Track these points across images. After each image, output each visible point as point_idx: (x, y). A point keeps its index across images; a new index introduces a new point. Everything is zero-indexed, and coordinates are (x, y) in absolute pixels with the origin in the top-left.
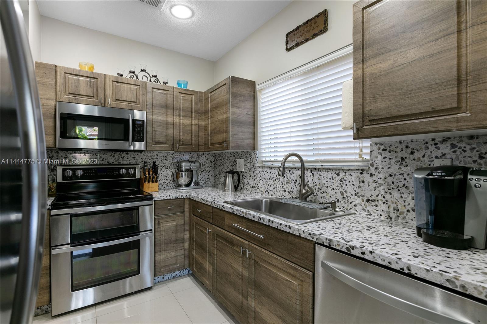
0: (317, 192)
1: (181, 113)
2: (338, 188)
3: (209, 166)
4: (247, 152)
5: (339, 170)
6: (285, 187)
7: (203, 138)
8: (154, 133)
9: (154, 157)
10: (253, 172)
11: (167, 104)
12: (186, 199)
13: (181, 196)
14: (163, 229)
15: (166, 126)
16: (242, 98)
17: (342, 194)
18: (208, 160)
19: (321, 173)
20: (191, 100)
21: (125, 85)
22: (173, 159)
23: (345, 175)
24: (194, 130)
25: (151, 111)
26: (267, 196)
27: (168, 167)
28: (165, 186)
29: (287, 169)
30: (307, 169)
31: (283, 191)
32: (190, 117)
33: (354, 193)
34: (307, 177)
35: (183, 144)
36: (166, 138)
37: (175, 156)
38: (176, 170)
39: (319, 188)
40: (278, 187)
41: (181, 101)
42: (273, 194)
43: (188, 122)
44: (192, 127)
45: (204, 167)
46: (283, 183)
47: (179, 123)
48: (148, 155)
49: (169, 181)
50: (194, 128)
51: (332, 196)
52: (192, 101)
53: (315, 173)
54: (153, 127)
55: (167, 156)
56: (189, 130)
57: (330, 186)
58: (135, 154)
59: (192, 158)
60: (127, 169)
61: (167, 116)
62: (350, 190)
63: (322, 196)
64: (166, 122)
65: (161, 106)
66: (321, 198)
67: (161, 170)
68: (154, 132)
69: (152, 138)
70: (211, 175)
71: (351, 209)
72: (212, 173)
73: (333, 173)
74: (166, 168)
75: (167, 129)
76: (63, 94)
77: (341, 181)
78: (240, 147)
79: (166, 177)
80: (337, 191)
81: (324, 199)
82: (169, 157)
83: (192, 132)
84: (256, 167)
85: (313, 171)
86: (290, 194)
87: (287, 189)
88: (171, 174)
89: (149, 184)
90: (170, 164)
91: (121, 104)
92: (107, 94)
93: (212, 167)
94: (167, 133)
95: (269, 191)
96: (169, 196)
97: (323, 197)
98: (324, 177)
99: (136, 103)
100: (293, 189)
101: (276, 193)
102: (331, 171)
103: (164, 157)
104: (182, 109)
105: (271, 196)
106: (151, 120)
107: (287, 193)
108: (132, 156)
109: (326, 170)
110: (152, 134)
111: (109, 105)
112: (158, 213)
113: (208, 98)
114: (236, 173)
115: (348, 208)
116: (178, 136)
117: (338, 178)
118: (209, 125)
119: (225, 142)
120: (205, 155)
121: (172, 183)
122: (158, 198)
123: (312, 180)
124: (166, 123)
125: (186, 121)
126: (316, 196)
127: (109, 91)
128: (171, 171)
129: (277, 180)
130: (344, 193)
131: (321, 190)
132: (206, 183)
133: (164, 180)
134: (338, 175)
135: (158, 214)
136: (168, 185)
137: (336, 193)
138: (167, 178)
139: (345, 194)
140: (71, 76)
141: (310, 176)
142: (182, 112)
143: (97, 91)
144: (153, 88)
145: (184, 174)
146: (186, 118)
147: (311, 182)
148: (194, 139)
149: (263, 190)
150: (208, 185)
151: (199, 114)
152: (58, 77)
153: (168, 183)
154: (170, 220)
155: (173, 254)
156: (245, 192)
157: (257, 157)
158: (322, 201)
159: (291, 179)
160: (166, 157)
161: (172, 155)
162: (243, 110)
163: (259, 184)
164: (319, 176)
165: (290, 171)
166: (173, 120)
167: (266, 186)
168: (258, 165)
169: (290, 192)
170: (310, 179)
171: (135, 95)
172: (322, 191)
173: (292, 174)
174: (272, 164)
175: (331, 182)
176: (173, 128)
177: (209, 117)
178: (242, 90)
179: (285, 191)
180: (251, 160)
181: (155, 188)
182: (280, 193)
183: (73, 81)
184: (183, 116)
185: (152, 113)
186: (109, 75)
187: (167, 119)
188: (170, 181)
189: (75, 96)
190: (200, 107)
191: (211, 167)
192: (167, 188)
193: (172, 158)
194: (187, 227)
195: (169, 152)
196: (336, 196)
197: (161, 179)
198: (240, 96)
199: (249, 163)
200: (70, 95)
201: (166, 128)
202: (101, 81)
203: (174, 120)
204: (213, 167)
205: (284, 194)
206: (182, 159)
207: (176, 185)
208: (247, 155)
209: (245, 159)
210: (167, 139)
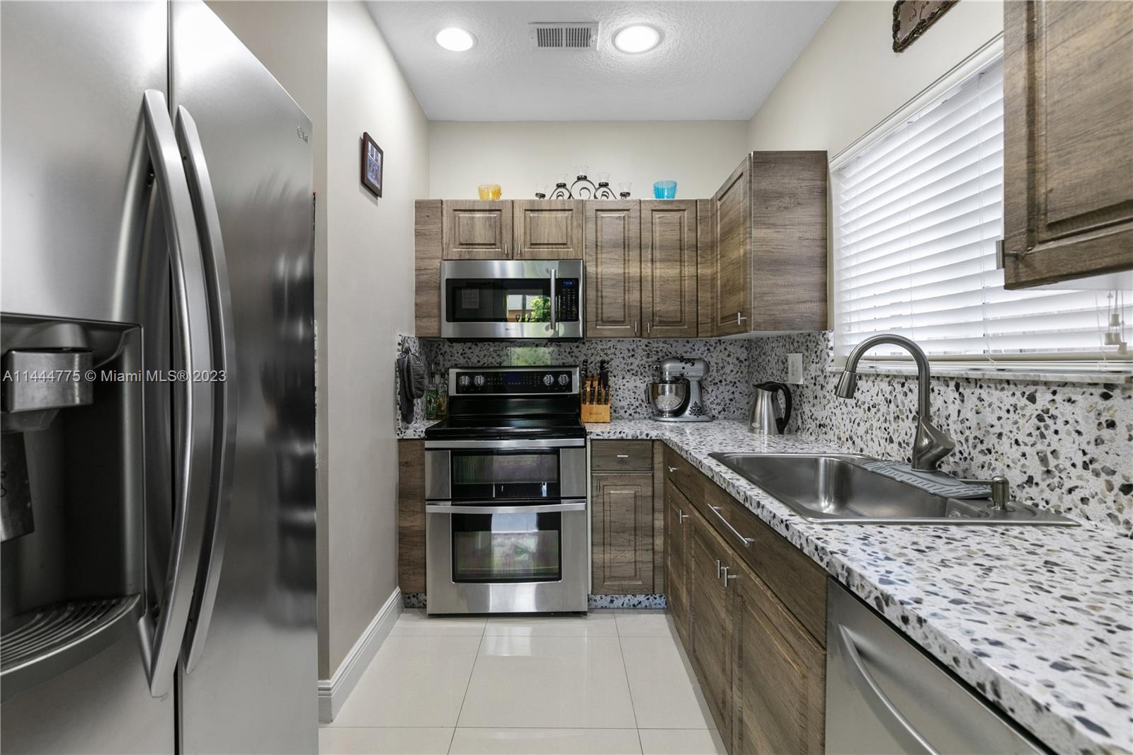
0: (971, 449)
1: (657, 254)
2: (1032, 440)
3: (735, 372)
4: (809, 335)
5: (1035, 383)
6: (891, 430)
7: (708, 306)
8: (600, 302)
9: (609, 352)
10: (822, 387)
11: (626, 238)
12: (657, 442)
13: (645, 434)
14: (609, 501)
15: (624, 286)
16: (787, 200)
17: (1044, 460)
18: (732, 355)
19: (984, 393)
20: (680, 223)
21: (546, 214)
22: (648, 354)
23: (1053, 400)
24: (687, 289)
25: (594, 257)
26: (850, 451)
27: (637, 371)
28: (631, 411)
29: (897, 380)
30: (947, 381)
31: (886, 439)
32: (676, 261)
33: (1079, 459)
34: (946, 403)
35: (661, 322)
36: (624, 311)
37: (653, 347)
38: (655, 378)
39: (976, 438)
40: (874, 429)
41: (658, 229)
42: (865, 447)
43: (671, 271)
44: (683, 282)
45: (722, 372)
46: (888, 419)
47: (653, 276)
48: (596, 348)
49: (640, 402)
50: (686, 286)
51: (1012, 465)
52: (682, 225)
53: (967, 392)
54: (597, 291)
55: (636, 349)
56: (676, 291)
57: (1009, 434)
58: (572, 347)
59: (691, 353)
60: (556, 375)
61: (627, 265)
62: (1069, 448)
63: (984, 462)
64: (624, 277)
65: (615, 246)
66: (983, 467)
67: (623, 378)
68: (600, 299)
69: (597, 313)
70: (741, 393)
71: (1070, 509)
72: (742, 387)
73: (1018, 394)
74: (633, 374)
75: (627, 292)
76: (451, 246)
77: (1040, 418)
78: (780, 323)
79: (635, 393)
80: (1027, 450)
81: (990, 472)
82: (639, 351)
83: (683, 294)
84: (828, 374)
85: (963, 386)
86: (902, 450)
87: (897, 434)
88: (644, 386)
89: (592, 406)
90: (642, 365)
91: (539, 251)
92: (516, 235)
93: (742, 372)
94: (627, 301)
95: (855, 438)
96: (620, 433)
97: (986, 465)
98: (990, 405)
99: (565, 247)
100: (909, 435)
101: (870, 443)
102: (1012, 386)
103: (629, 350)
104: (658, 244)
105: (859, 452)
106: (594, 276)
107: (895, 446)
108: (568, 350)
109: (998, 385)
110: (597, 304)
111: (519, 255)
112: (598, 466)
113: (717, 211)
114: (782, 389)
115: (1059, 506)
116: (651, 306)
117: (1032, 410)
118: (719, 275)
119: (739, 314)
120: (723, 346)
121: (646, 407)
122: (597, 435)
123: (959, 411)
124: (625, 280)
125: (668, 271)
126: (968, 460)
127: (519, 230)
128: (645, 382)
129: (873, 410)
130: (1050, 456)
131: (982, 442)
132: (726, 409)
133: (629, 400)
134: (1032, 399)
135: (598, 469)
136: (638, 410)
137: (1024, 455)
138: (636, 396)
139: (1052, 462)
140: (462, 215)
141: (954, 402)
142: (658, 251)
143: (501, 233)
144: (597, 210)
145: (667, 387)
146: (668, 263)
147: (956, 418)
148: (687, 309)
149: (842, 435)
150: (731, 415)
151: (699, 252)
152: (445, 218)
153: (637, 407)
154: (623, 483)
155: (629, 555)
156: (805, 436)
157: (829, 347)
158: (984, 476)
159: (906, 407)
160: (633, 350)
161: (646, 346)
162: (788, 231)
163: (833, 418)
164: (978, 403)
165: (903, 385)
166: (639, 271)
167: (849, 426)
168: (834, 369)
169: (903, 445)
170: (953, 410)
171: (564, 230)
172: (984, 447)
173: (909, 394)
174: (872, 367)
175: (1010, 422)
176: (639, 288)
177: (717, 255)
178: (786, 180)
179: (891, 441)
180: (817, 356)
181: (603, 414)
182: (880, 445)
183: (465, 221)
184: (662, 261)
185: (597, 262)
186: (520, 200)
187: (626, 271)
188: (643, 401)
189: (467, 247)
190: (701, 235)
191: (739, 373)
192: (636, 416)
193: (646, 353)
194: (659, 504)
195: (640, 341)
196: (1023, 466)
197: (623, 397)
198: (780, 195)
199: (813, 362)
200: (461, 247)
201: (625, 290)
202: (507, 214)
203: (641, 272)
204: (744, 373)
205: (889, 447)
206: (667, 355)
207: (654, 411)
208: (808, 343)
209: (806, 354)
210: (627, 312)
